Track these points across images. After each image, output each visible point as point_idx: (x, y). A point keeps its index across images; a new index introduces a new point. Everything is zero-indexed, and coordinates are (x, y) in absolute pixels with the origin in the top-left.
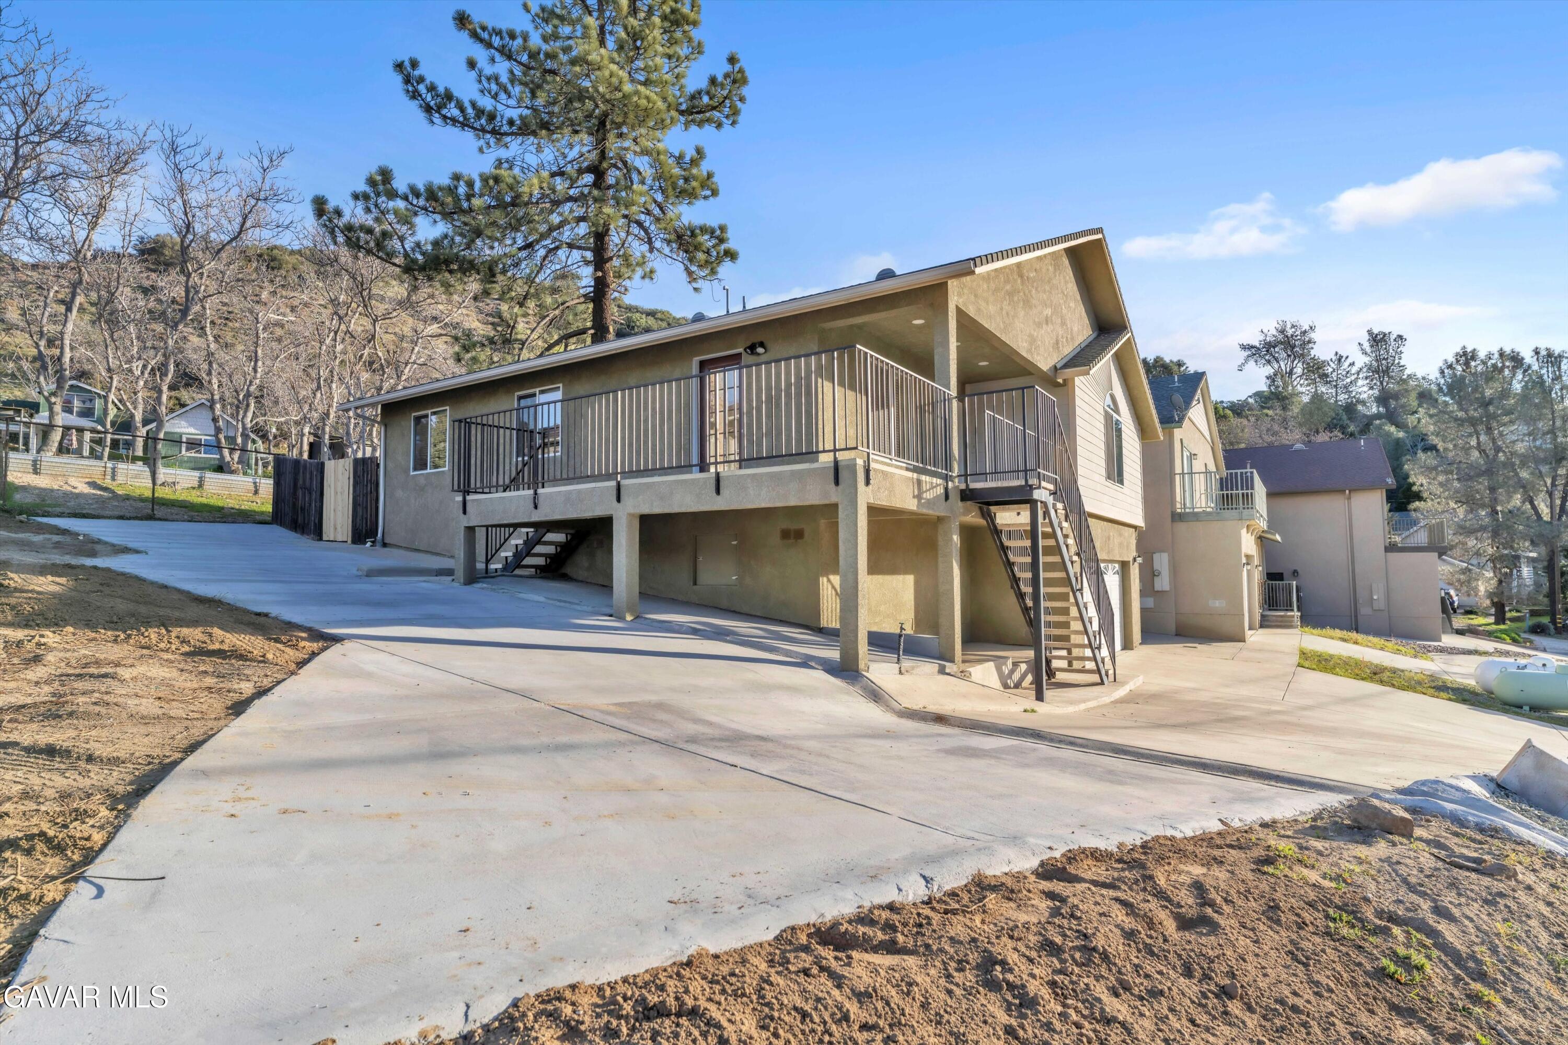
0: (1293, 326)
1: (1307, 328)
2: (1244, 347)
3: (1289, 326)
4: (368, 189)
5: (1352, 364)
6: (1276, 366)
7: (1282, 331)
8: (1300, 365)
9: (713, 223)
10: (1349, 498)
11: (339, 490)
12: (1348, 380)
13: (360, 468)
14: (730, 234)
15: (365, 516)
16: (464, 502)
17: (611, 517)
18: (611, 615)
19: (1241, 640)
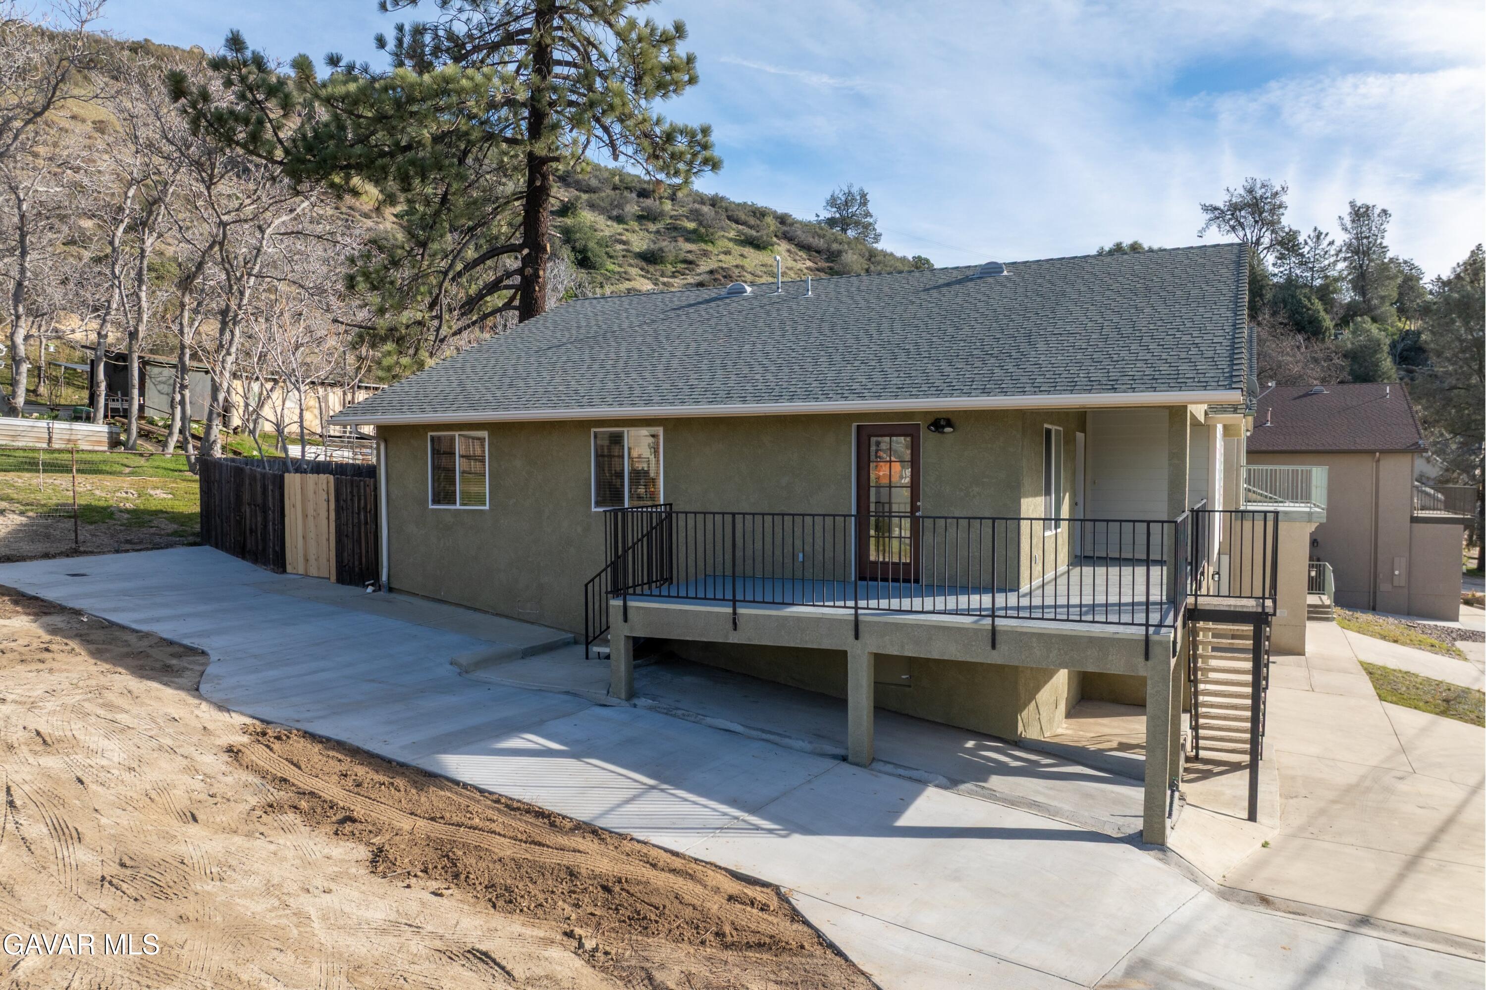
0: (1263, 186)
1: (1279, 189)
2: (1206, 209)
3: (1259, 185)
5: (1332, 243)
6: (1241, 234)
7: (1250, 191)
8: (1268, 234)
10: (1378, 461)
12: (1326, 262)
13: (346, 490)
14: (714, 137)
15: (357, 550)
16: (625, 607)
17: (845, 652)
18: (844, 759)
19: (1302, 653)
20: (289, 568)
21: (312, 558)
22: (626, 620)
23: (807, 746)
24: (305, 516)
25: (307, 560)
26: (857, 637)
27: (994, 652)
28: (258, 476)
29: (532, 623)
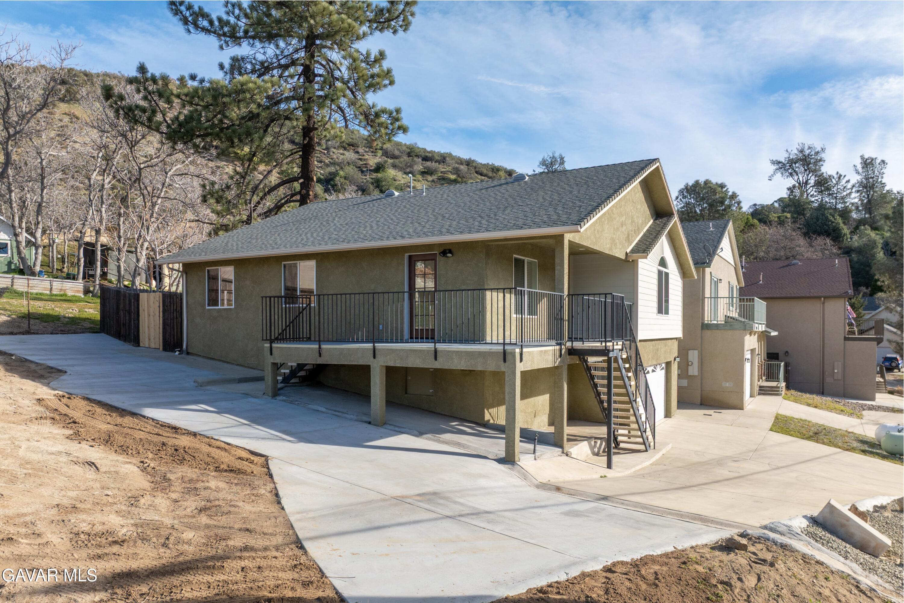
0: (809, 148)
1: (820, 149)
2: (773, 162)
3: (806, 148)
4: (139, 75)
5: (848, 181)
6: (796, 178)
7: (802, 151)
8: (813, 177)
9: (391, 107)
10: (824, 303)
11: (152, 314)
12: (845, 193)
13: (168, 301)
14: (403, 115)
15: (172, 333)
16: (271, 348)
17: (370, 366)
18: (370, 423)
19: (741, 408)
20: (141, 344)
21: (152, 338)
22: (271, 354)
23: (355, 417)
24: (149, 315)
25: (149, 339)
26: (374, 357)
27: (436, 362)
28: (127, 295)
29: (254, 369)
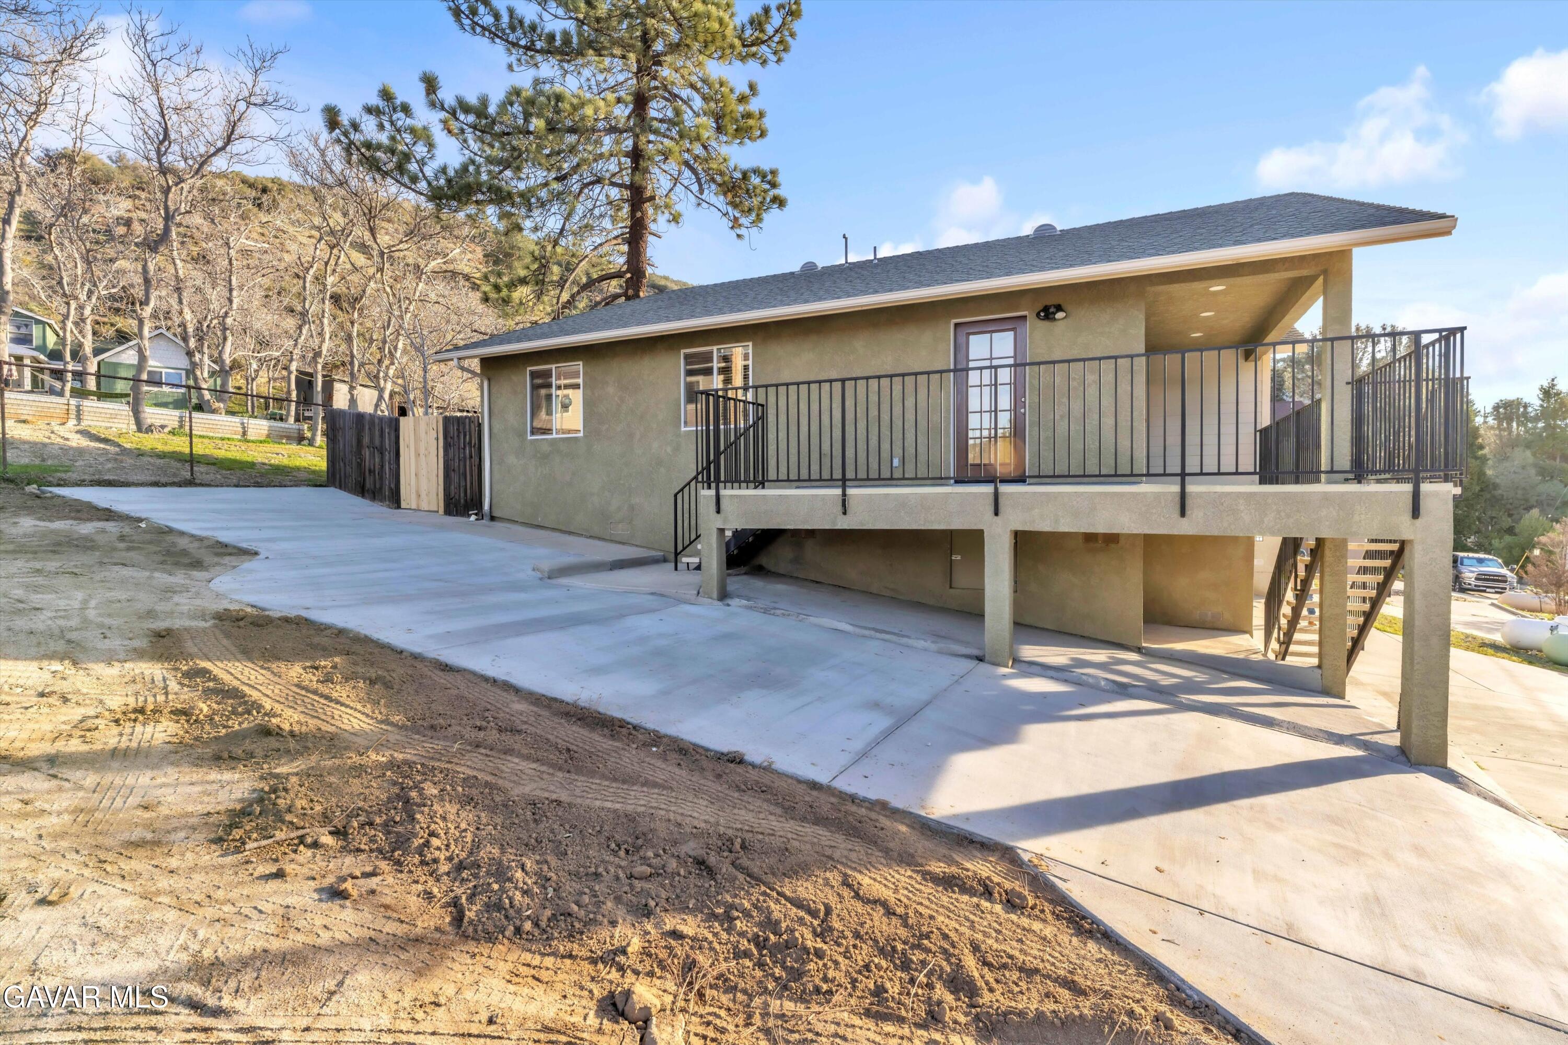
11: (422, 451)
13: (453, 430)
15: (463, 484)
16: (718, 498)
17: (980, 533)
18: (980, 659)
20: (403, 505)
21: (423, 493)
22: (718, 511)
23: (932, 645)
24: (417, 455)
25: (419, 496)
26: (996, 516)
27: (1185, 521)
28: (377, 421)
29: (624, 544)
